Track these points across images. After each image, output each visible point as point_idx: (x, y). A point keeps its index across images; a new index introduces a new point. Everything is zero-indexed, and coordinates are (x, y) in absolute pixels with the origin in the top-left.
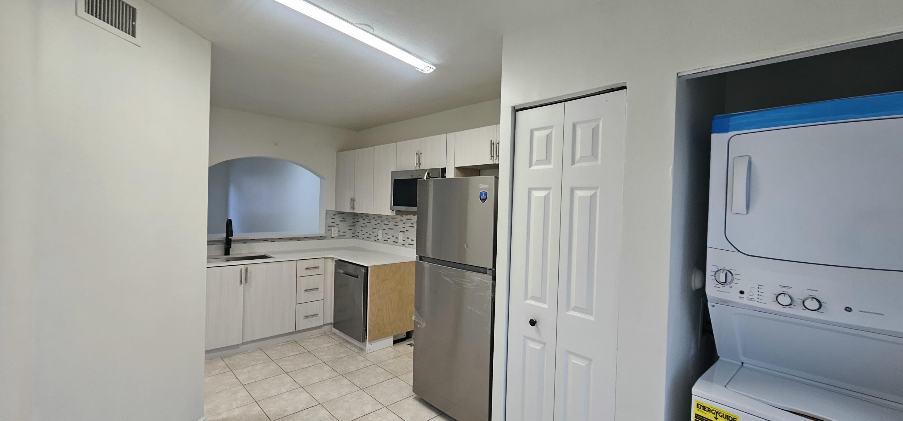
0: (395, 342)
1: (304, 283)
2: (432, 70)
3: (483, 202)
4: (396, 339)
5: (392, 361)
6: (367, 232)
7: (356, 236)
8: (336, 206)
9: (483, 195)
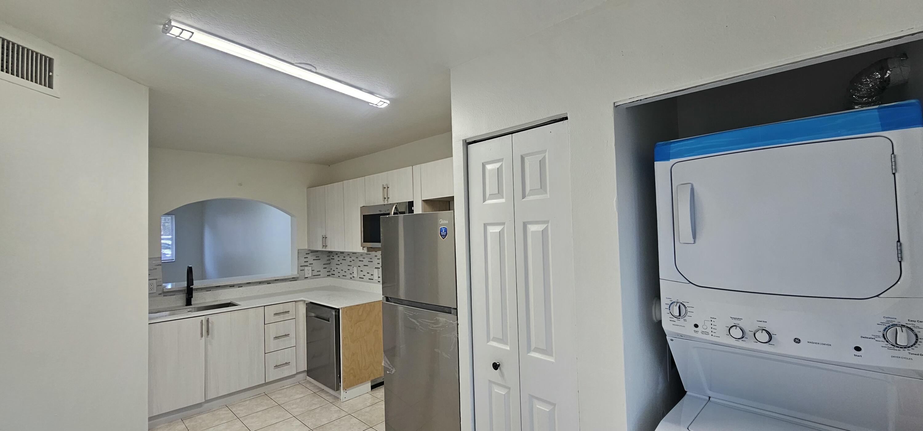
0: (373, 387)
1: (273, 330)
2: (386, 105)
3: (444, 239)
4: (375, 383)
5: (368, 409)
6: (342, 270)
7: (332, 274)
8: (309, 243)
9: (443, 231)
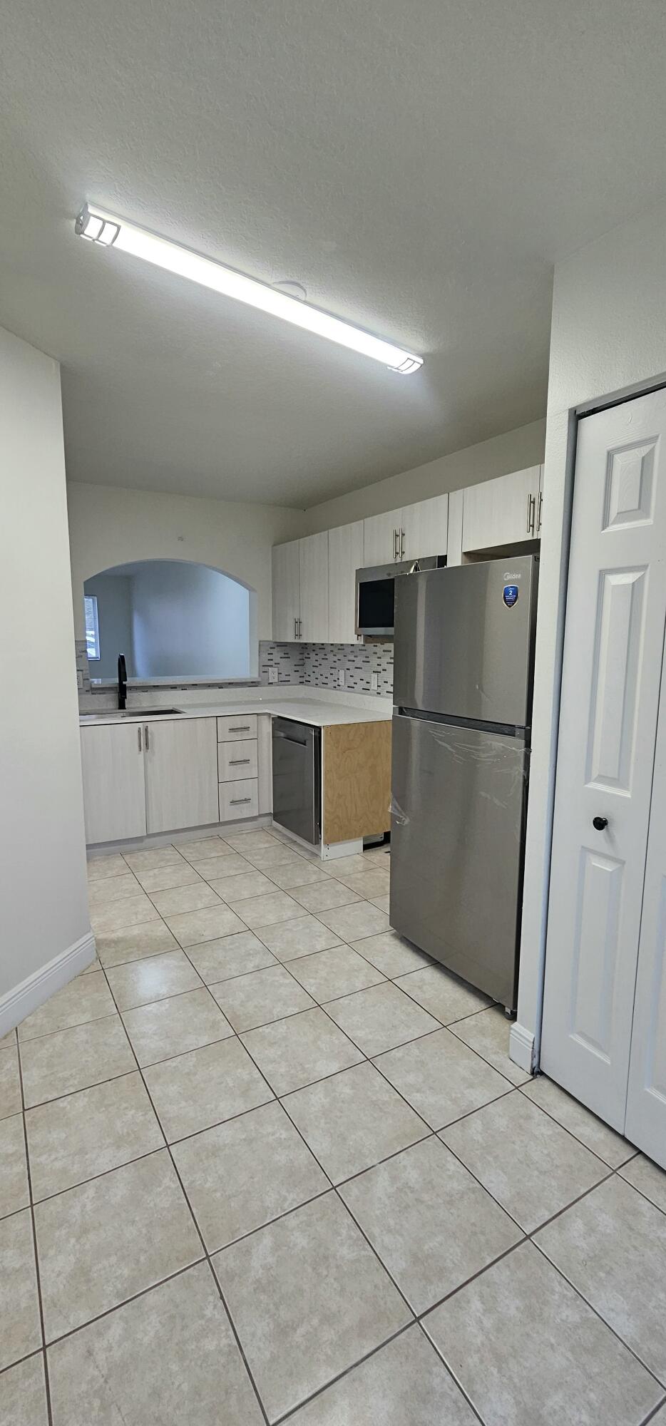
0: (366, 847)
1: (228, 753)
2: (417, 366)
3: (510, 607)
4: (369, 842)
5: (359, 876)
6: (322, 675)
7: (306, 681)
8: (274, 636)
9: (510, 594)
